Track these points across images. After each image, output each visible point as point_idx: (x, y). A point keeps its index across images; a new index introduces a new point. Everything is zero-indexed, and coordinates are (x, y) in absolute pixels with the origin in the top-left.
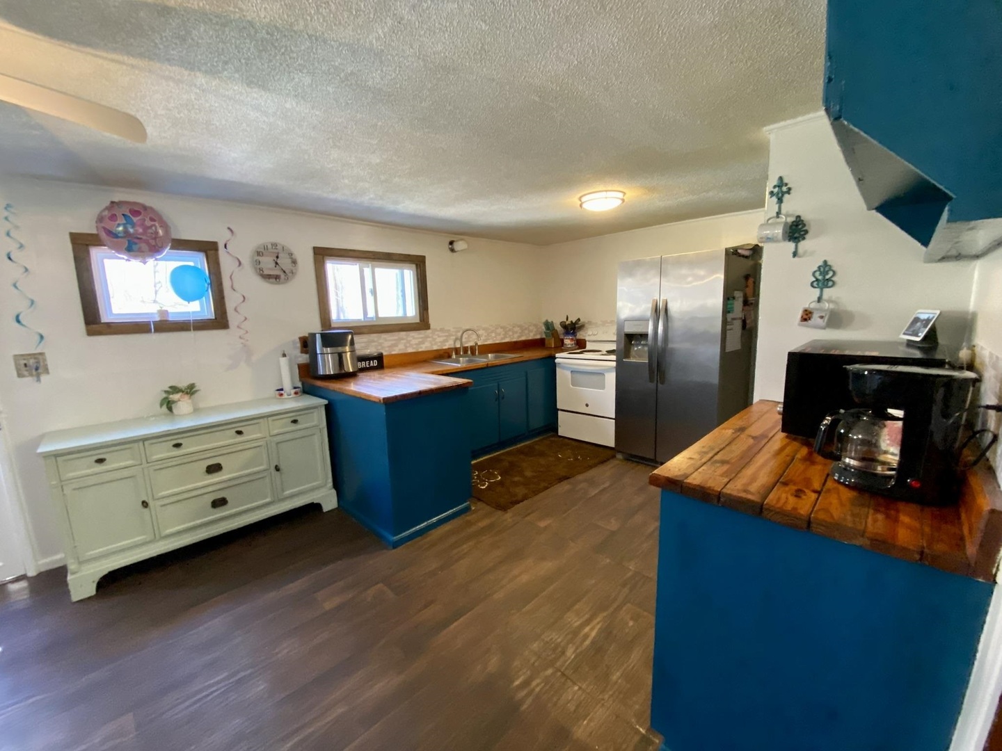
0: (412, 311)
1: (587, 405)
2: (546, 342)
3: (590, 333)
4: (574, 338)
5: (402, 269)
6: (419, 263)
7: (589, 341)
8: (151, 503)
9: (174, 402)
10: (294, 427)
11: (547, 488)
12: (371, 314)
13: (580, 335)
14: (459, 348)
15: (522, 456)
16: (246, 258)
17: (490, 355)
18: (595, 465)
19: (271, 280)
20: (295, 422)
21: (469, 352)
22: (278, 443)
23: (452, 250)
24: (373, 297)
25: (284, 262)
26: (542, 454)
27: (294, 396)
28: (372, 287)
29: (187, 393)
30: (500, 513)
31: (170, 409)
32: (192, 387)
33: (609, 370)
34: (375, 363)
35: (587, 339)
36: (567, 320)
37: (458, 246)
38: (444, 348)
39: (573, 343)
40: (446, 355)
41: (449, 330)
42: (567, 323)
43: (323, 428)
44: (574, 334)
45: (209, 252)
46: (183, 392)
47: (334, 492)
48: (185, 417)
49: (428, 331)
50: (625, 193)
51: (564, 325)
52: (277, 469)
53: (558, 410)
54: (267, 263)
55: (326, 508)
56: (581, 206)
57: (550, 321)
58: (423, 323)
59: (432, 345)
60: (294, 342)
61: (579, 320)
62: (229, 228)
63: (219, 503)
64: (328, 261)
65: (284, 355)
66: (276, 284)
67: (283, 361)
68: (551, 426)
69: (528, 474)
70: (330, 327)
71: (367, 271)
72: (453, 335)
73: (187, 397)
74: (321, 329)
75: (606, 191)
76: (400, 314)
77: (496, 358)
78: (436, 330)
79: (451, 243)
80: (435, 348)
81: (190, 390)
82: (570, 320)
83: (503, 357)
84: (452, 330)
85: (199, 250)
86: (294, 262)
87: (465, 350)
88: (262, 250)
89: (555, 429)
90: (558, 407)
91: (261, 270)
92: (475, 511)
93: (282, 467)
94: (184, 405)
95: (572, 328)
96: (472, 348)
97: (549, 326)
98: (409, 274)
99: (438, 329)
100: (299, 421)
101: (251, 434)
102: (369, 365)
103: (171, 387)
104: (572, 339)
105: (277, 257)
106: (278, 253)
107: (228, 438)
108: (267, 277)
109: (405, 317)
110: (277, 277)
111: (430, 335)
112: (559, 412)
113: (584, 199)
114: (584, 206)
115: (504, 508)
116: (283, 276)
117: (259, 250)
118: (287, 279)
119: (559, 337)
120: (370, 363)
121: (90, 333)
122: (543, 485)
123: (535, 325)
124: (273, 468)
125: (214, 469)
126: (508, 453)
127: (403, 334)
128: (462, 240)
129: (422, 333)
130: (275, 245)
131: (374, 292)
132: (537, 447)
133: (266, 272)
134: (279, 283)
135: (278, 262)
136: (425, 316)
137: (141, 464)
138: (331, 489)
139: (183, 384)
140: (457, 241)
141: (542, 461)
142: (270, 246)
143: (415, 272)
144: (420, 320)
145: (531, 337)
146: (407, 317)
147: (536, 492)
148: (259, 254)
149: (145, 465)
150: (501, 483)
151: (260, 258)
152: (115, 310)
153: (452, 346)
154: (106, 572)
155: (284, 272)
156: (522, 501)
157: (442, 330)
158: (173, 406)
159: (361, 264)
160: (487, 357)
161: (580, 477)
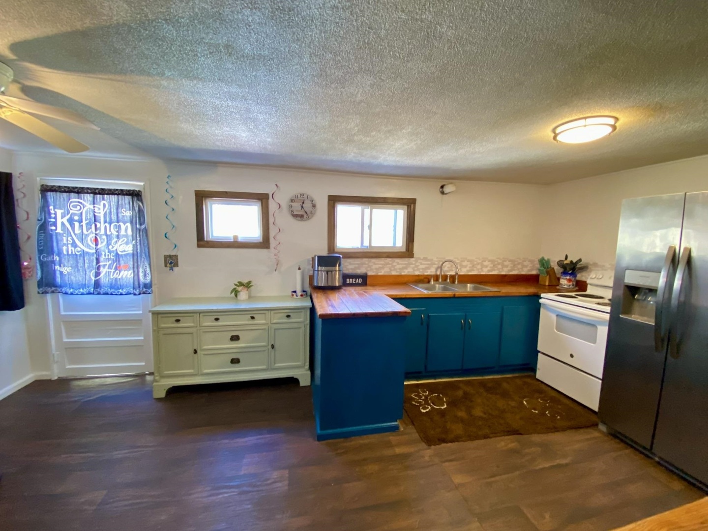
0: (400, 243)
1: (572, 356)
2: (540, 279)
3: (593, 275)
4: (573, 279)
5: (396, 210)
6: (410, 204)
7: (591, 285)
8: (199, 351)
9: (239, 292)
10: (286, 320)
11: (486, 437)
12: (366, 243)
13: (580, 276)
14: (439, 275)
15: (482, 390)
16: (284, 204)
17: (469, 285)
18: (563, 429)
19: (298, 218)
20: (288, 316)
21: (448, 280)
22: (275, 329)
23: (443, 193)
24: (369, 231)
25: (308, 206)
26: (505, 395)
27: (300, 297)
28: (369, 224)
29: (246, 287)
30: (423, 445)
31: (236, 296)
32: (249, 282)
33: (601, 322)
34: (360, 281)
35: (588, 281)
36: (566, 258)
37: (447, 189)
38: (426, 274)
39: (571, 283)
40: (427, 280)
41: (432, 260)
42: (565, 262)
43: (307, 324)
44: (573, 274)
45: (263, 200)
46: (244, 286)
47: (309, 372)
48: (244, 302)
49: (412, 260)
50: (617, 119)
51: (560, 264)
52: (273, 347)
53: (539, 352)
54: (297, 206)
55: (302, 384)
56: (555, 138)
57: (546, 258)
58: (409, 252)
59: (414, 270)
60: (308, 260)
61: (580, 260)
62: (276, 185)
63: (235, 361)
64: (338, 205)
65: (299, 269)
66: (300, 221)
67: (299, 272)
68: (529, 367)
69: (478, 412)
70: (334, 252)
71: (367, 211)
72: (435, 264)
73: (246, 289)
74: (327, 253)
75: (585, 118)
76: (391, 245)
77: (475, 288)
78: (419, 259)
79: (442, 187)
80: (417, 273)
81: (248, 285)
82: (569, 259)
83: (483, 289)
84: (435, 259)
85: (259, 199)
86: (314, 206)
87: (445, 278)
88: (294, 198)
89: (534, 370)
90: (539, 349)
91: (292, 211)
92: (403, 434)
93: (276, 346)
94: (243, 294)
95: (572, 269)
96: (453, 278)
97: (544, 263)
98: (401, 213)
99: (422, 258)
100: (291, 316)
101: (260, 320)
102: (355, 281)
103: (238, 282)
104: (570, 280)
105: (303, 203)
106: (304, 200)
107: (245, 320)
108: (295, 216)
109: (394, 247)
110: (302, 216)
111: (414, 263)
112: (540, 354)
113: (558, 131)
114: (558, 138)
115: (429, 441)
116: (305, 216)
117: (292, 198)
118: (308, 218)
119: (555, 275)
120: (356, 280)
121: (199, 246)
122: (487, 431)
123: (532, 261)
124: (270, 347)
125: (235, 338)
126: (468, 383)
127: (389, 260)
128: (451, 183)
129: (405, 261)
130: (302, 195)
131: (370, 227)
132: (505, 385)
133: (295, 213)
134: (302, 220)
135: (303, 206)
136: (410, 248)
137: (197, 327)
138: (307, 371)
139: (245, 281)
140: (448, 184)
141: (501, 403)
142: (299, 196)
143: (406, 212)
144: (406, 251)
145: (524, 272)
146: (396, 247)
147: (472, 437)
148: (292, 201)
149: (198, 328)
150: (442, 413)
151: (292, 203)
152: (215, 235)
153: (433, 274)
154: (171, 386)
155: (306, 213)
156: (452, 441)
157: (425, 259)
158: (238, 294)
159: (363, 207)
160: (466, 287)
161: (536, 438)
